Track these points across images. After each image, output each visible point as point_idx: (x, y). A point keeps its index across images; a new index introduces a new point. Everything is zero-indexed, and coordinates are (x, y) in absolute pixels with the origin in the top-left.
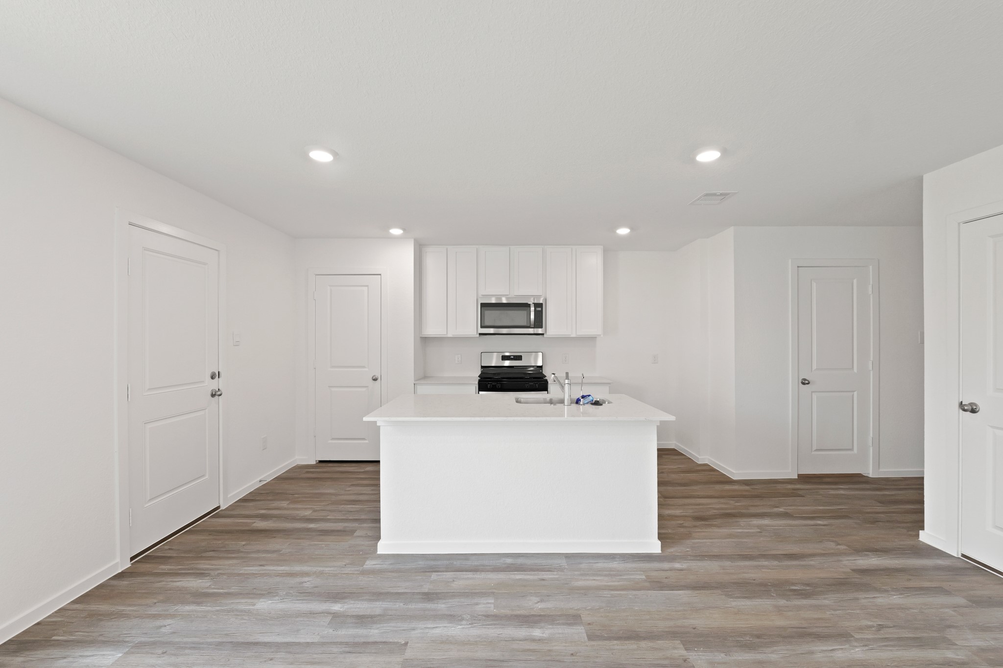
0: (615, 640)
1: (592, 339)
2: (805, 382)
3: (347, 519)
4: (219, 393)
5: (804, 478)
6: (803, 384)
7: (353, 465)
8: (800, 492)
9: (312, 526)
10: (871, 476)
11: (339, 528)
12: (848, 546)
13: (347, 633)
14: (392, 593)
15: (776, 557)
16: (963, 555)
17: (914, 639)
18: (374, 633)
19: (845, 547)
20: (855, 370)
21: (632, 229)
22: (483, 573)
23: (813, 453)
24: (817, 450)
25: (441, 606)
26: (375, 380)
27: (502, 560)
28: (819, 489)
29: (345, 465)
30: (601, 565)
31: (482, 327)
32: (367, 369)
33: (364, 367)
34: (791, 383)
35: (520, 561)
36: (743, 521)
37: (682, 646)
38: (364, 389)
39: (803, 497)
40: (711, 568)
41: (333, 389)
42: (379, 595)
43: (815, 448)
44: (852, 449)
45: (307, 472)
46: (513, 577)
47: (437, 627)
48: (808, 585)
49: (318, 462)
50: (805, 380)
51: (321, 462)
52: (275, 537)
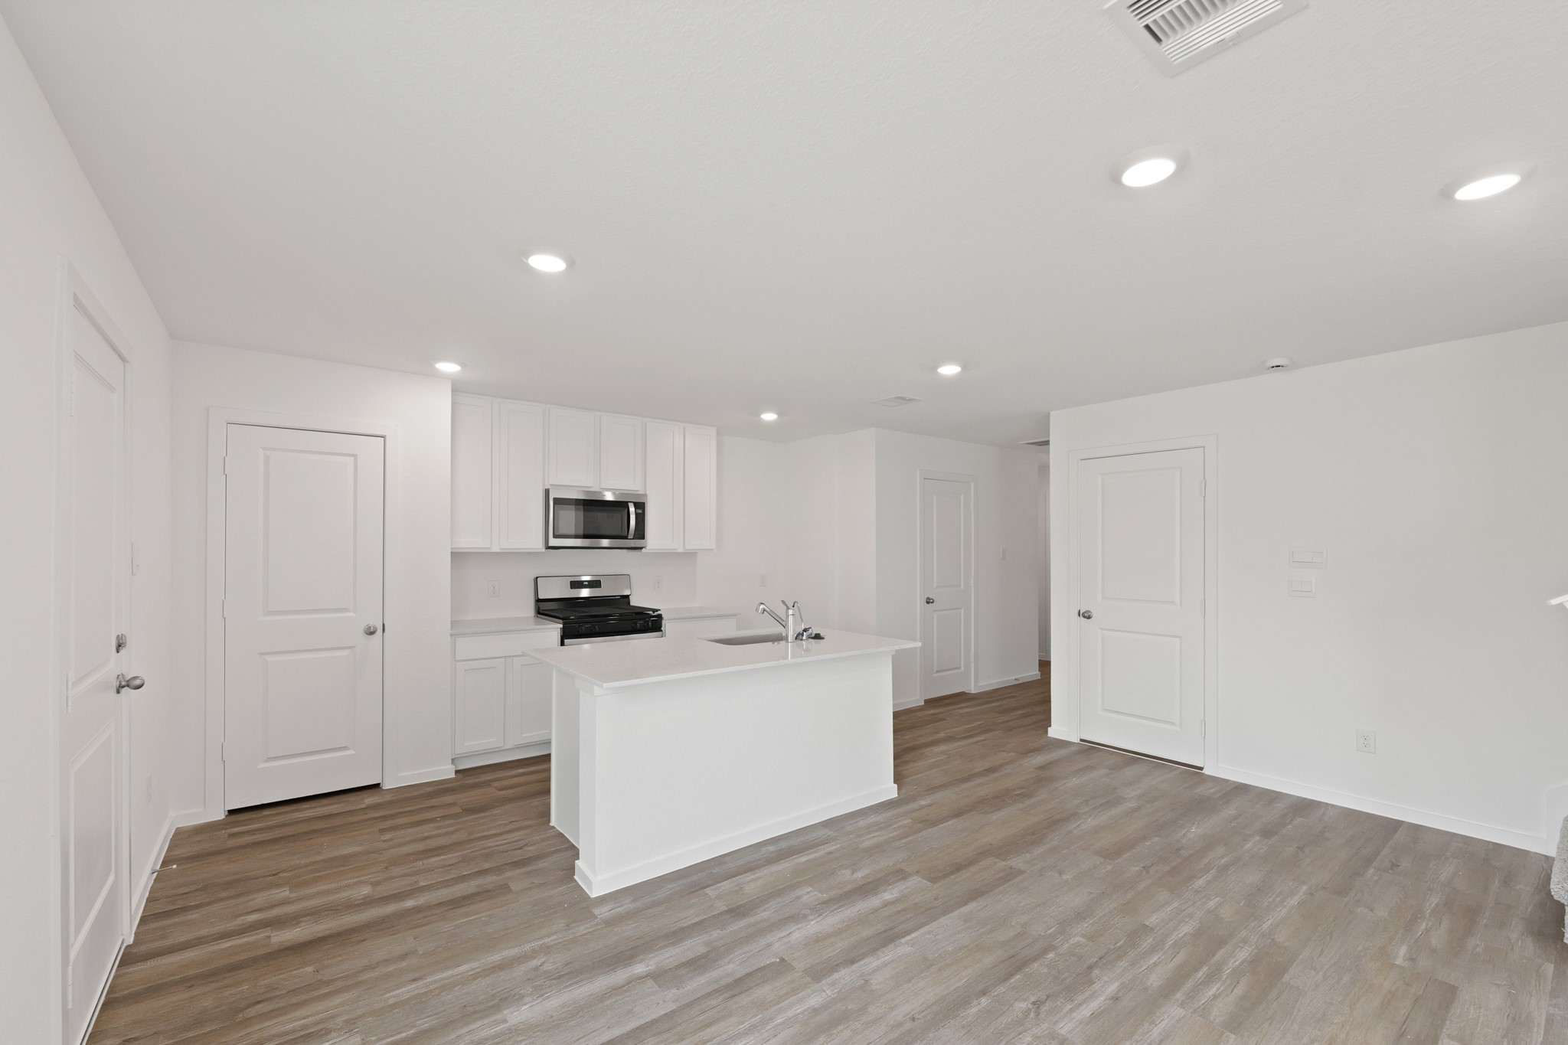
0: (952, 875)
1: (691, 555)
2: (929, 601)
3: (459, 877)
4: (138, 682)
5: (931, 703)
6: (928, 603)
7: (325, 801)
8: (940, 716)
9: (410, 903)
10: (973, 692)
11: (470, 891)
12: (1015, 752)
13: (697, 984)
14: (688, 927)
15: (980, 774)
16: (1081, 740)
17: (1107, 802)
18: (731, 967)
19: (1013, 754)
20: (962, 587)
21: (780, 414)
22: (762, 869)
23: (935, 675)
24: (937, 672)
25: (766, 913)
26: (371, 632)
27: (764, 850)
28: (953, 710)
29: (305, 805)
30: (862, 823)
31: (555, 536)
32: (351, 614)
33: (345, 610)
34: (919, 602)
35: (783, 845)
36: (928, 751)
37: (997, 860)
38: (345, 653)
39: (945, 720)
40: (948, 797)
41: (270, 659)
42: (677, 936)
43: (935, 670)
44: (960, 668)
45: (232, 835)
46: (796, 861)
47: (790, 933)
48: (1022, 788)
49: (227, 813)
50: (928, 598)
51: (232, 812)
52: (363, 940)
